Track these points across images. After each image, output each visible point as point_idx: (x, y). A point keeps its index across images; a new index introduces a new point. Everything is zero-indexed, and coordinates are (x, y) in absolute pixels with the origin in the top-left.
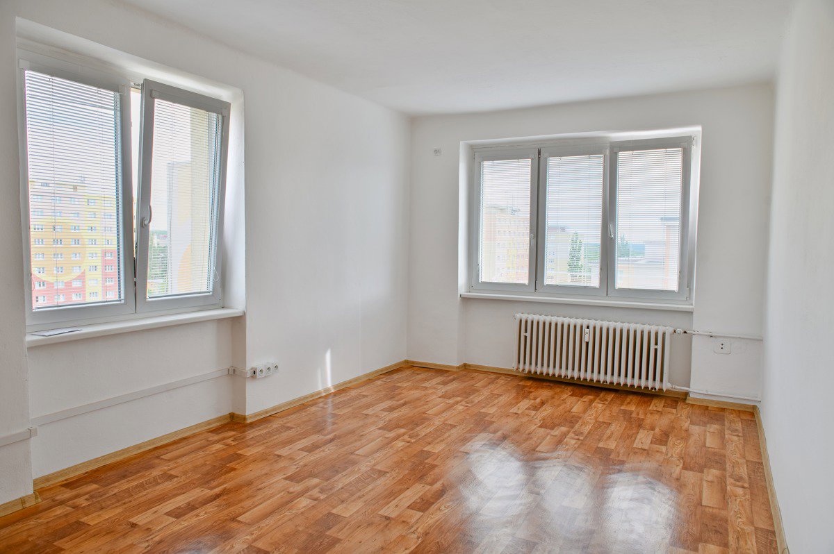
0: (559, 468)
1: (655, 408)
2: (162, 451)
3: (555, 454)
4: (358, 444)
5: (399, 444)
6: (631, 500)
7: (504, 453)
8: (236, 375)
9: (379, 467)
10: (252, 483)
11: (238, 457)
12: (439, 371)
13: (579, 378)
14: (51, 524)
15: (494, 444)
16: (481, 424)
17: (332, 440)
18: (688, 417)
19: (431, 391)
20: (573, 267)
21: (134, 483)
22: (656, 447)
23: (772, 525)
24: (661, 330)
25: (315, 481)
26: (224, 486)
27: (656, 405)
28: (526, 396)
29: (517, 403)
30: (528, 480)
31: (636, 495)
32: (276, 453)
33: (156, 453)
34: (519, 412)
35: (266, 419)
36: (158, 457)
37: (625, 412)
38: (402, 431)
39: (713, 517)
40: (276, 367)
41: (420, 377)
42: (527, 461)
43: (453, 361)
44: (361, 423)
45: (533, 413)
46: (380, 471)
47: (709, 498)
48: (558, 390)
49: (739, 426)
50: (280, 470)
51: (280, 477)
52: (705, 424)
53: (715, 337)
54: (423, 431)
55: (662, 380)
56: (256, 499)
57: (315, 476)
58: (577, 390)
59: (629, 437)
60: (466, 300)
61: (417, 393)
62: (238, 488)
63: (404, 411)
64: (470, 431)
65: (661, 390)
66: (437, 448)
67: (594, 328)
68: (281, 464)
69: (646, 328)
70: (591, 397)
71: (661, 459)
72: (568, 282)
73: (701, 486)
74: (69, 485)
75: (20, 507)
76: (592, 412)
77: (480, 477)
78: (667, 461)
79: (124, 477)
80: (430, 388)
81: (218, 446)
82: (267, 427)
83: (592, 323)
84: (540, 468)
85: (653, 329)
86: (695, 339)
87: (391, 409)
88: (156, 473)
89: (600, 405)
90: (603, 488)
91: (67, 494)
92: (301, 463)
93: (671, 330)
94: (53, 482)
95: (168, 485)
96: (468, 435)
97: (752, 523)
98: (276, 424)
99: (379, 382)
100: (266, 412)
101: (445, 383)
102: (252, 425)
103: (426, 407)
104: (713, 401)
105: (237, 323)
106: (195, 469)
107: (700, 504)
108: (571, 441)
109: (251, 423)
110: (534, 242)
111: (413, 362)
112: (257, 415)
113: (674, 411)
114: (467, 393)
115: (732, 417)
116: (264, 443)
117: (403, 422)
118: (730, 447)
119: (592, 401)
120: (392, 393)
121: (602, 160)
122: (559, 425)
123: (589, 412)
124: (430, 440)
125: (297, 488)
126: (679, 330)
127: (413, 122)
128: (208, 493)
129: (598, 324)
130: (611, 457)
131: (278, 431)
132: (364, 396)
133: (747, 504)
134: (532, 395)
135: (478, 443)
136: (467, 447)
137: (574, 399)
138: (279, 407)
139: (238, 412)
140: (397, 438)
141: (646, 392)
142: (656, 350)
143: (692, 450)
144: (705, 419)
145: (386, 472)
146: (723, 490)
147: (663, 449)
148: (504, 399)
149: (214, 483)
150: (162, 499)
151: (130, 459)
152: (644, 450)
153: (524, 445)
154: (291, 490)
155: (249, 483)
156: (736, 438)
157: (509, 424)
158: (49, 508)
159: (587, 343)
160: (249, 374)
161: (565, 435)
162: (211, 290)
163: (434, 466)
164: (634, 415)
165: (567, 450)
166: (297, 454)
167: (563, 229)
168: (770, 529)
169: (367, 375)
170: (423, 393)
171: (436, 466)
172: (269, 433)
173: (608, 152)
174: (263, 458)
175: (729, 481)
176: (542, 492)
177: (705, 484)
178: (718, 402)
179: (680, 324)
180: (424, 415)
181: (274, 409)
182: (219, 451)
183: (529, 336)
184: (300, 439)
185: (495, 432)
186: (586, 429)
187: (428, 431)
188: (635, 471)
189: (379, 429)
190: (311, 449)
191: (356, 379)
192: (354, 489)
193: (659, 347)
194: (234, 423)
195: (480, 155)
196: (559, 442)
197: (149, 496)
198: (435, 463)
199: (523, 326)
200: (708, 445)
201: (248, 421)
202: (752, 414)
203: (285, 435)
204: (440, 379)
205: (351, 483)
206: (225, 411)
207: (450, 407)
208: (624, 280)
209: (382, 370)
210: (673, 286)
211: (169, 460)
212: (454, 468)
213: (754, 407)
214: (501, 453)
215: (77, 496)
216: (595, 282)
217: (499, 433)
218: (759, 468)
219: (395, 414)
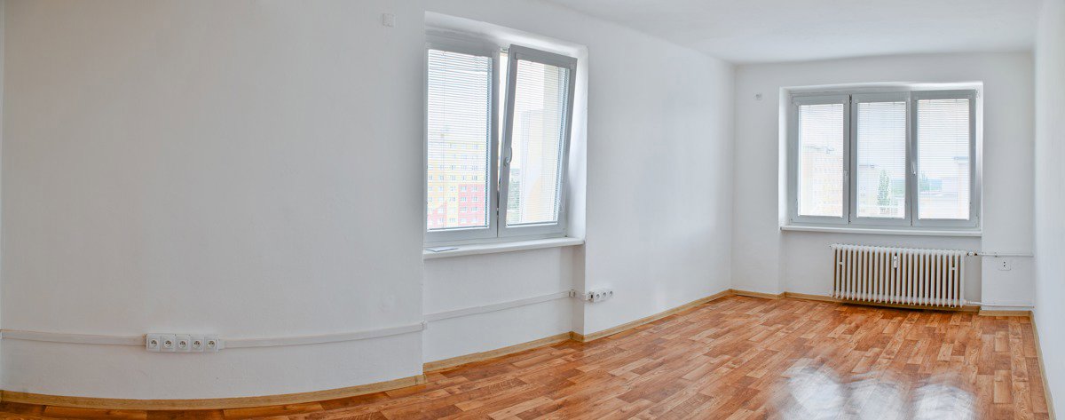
0: (873, 387)
1: (954, 323)
2: (514, 359)
3: (870, 374)
4: (685, 369)
5: (724, 370)
6: (936, 409)
7: (822, 376)
8: (576, 297)
9: (704, 392)
10: (589, 398)
11: (578, 372)
12: (761, 299)
13: (889, 302)
14: (435, 403)
15: (814, 368)
16: (801, 349)
17: (661, 364)
18: (981, 328)
19: (753, 319)
20: (882, 200)
21: (493, 383)
22: (956, 357)
23: (1046, 408)
24: (957, 254)
25: (646, 402)
26: (565, 398)
27: (955, 320)
28: (841, 322)
29: (834, 328)
30: (846, 401)
31: (941, 404)
32: (611, 372)
33: (510, 359)
34: (836, 336)
35: (601, 340)
36: (511, 364)
37: (929, 329)
38: (726, 357)
39: (1003, 412)
40: (611, 292)
41: (743, 305)
42: (844, 383)
43: (774, 290)
44: (688, 349)
45: (849, 336)
46: (705, 396)
47: (999, 396)
48: (871, 314)
49: (1019, 330)
50: (613, 389)
51: (613, 395)
52: (994, 332)
53: (1000, 257)
54: (746, 357)
55: (959, 298)
56: (593, 414)
57: (646, 397)
58: (887, 313)
59: (933, 351)
60: (785, 232)
61: (740, 321)
62: (578, 401)
63: (729, 338)
64: (790, 357)
65: (958, 306)
66: (760, 374)
67: (902, 255)
68: (616, 383)
69: (945, 253)
70: (900, 318)
71: (960, 368)
72: (878, 214)
73: (992, 387)
74: (446, 373)
75: (414, 384)
76: (901, 332)
77: (801, 401)
78: (966, 369)
79: (485, 376)
80: (753, 316)
81: (560, 361)
82: (601, 348)
83: (899, 251)
84: (856, 388)
85: (951, 253)
86: (984, 260)
87: (716, 336)
88: (509, 377)
89: (908, 325)
90: (913, 401)
91: (445, 381)
92: (633, 384)
93: (965, 253)
94: (435, 369)
95: (519, 390)
96: (789, 361)
97: (1032, 410)
98: (610, 346)
99: (705, 310)
100: (602, 333)
101: (766, 311)
102: (589, 344)
103: (749, 334)
104: (999, 312)
105: (578, 250)
106: (541, 379)
107: (992, 402)
108: (883, 361)
109: (589, 343)
110: (847, 178)
111: (737, 292)
112: (594, 335)
113: (969, 324)
114: (788, 320)
115: (1014, 323)
116: (599, 363)
117: (728, 349)
118: (1014, 348)
119: (901, 322)
120: (717, 321)
121: (904, 106)
122: (873, 346)
123: (899, 332)
124: (753, 366)
125: (629, 407)
126: (971, 253)
127: (737, 70)
128: (551, 402)
129: (905, 251)
130: (919, 372)
131: (612, 352)
132: (691, 323)
133: (1028, 395)
134: (847, 320)
135: (798, 368)
136: (788, 372)
137: (885, 321)
138: (613, 330)
139: (576, 332)
140: (722, 363)
141: (947, 309)
142: (953, 271)
143: (984, 356)
144: (994, 328)
145: (711, 397)
146: (1010, 387)
147: (962, 358)
148: (822, 325)
149: (557, 394)
150: (514, 401)
151: (490, 362)
152: (946, 361)
153: (841, 368)
154: (624, 409)
155: (587, 399)
156: (1017, 341)
157: (827, 348)
158: (433, 390)
159: (896, 269)
160: (587, 298)
161: (878, 355)
162: (556, 220)
163: (756, 392)
164: (937, 331)
165: (880, 369)
166: (629, 375)
167: (872, 166)
168: (1045, 412)
169: (692, 303)
170: (746, 321)
171: (759, 391)
172: (604, 352)
173: (909, 100)
174: (598, 376)
175: (1014, 377)
176: (858, 411)
177: (995, 384)
178: (1003, 312)
179: (971, 248)
180: (748, 342)
181: (608, 331)
182: (561, 365)
183: (844, 265)
184: (632, 361)
185: (814, 357)
186: (896, 349)
187: (751, 357)
188: (940, 382)
189: (705, 355)
190: (643, 371)
191: (683, 307)
192: (682, 413)
193: (956, 269)
194: (573, 341)
195: (797, 100)
196: (873, 362)
197: (504, 397)
198: (758, 388)
199: (839, 255)
200: (996, 350)
201: (586, 341)
202: (1028, 318)
203: (618, 356)
204: (762, 307)
205: (679, 406)
206: (566, 331)
207: (772, 334)
208: (926, 210)
209: (707, 299)
210: (965, 215)
211: (520, 368)
212: (775, 394)
213: (1030, 312)
214: (820, 377)
215: (452, 384)
216: (901, 213)
217: (818, 358)
218: (1034, 362)
219: (720, 341)
